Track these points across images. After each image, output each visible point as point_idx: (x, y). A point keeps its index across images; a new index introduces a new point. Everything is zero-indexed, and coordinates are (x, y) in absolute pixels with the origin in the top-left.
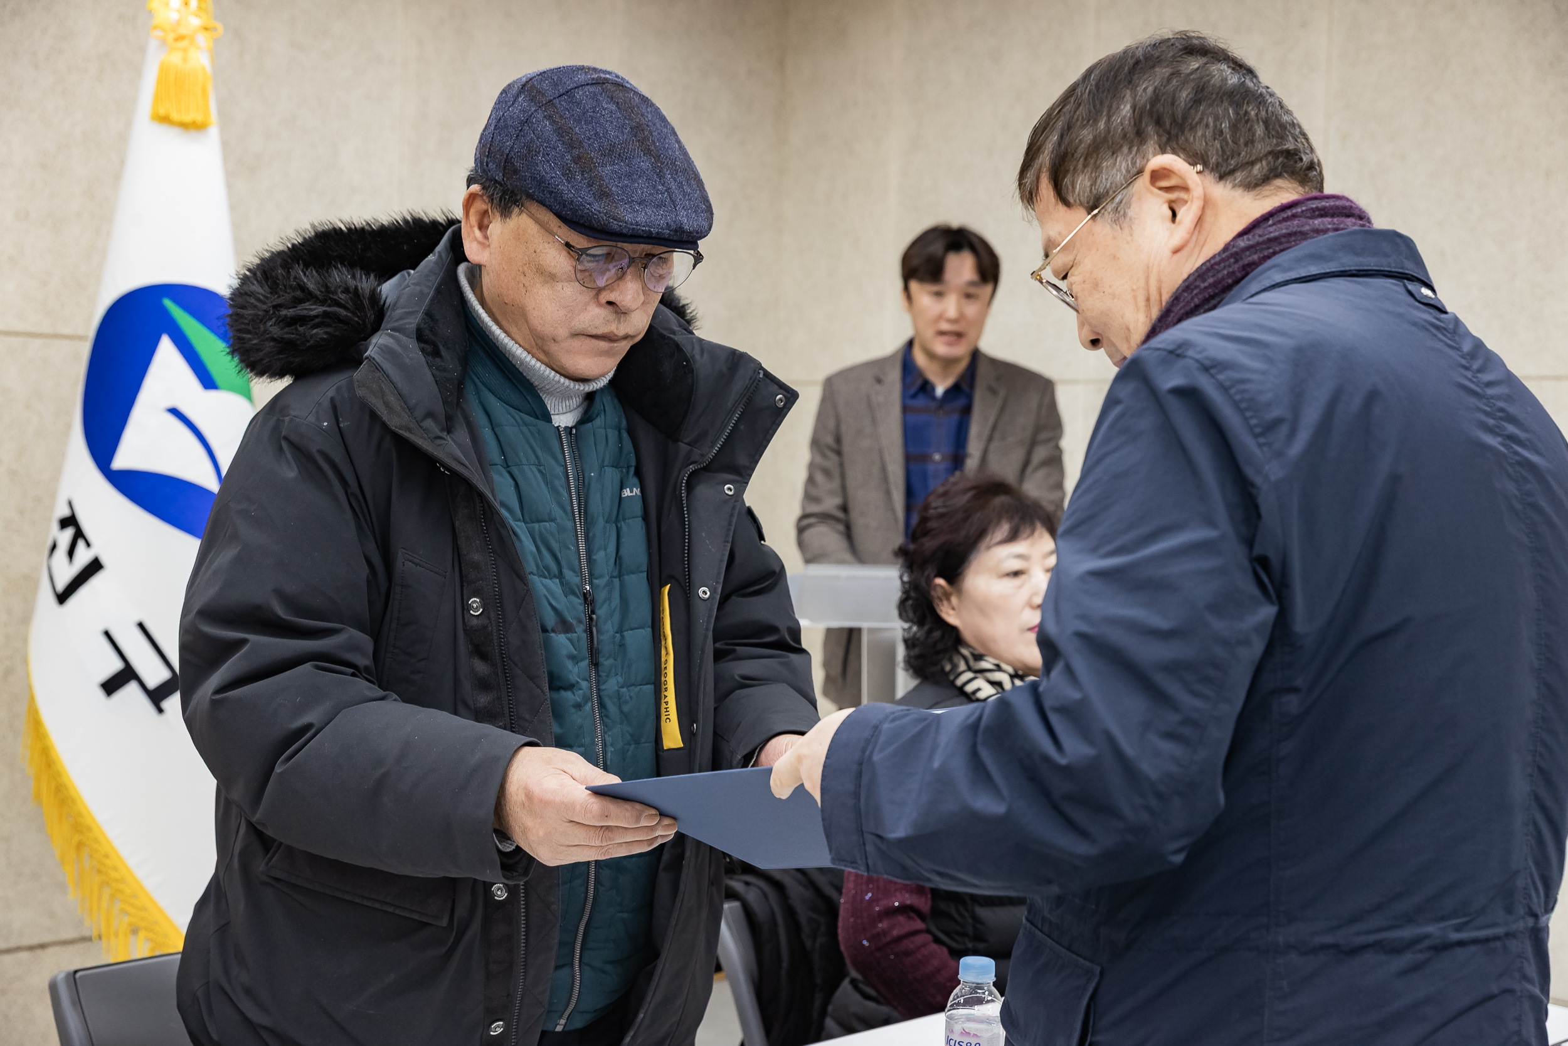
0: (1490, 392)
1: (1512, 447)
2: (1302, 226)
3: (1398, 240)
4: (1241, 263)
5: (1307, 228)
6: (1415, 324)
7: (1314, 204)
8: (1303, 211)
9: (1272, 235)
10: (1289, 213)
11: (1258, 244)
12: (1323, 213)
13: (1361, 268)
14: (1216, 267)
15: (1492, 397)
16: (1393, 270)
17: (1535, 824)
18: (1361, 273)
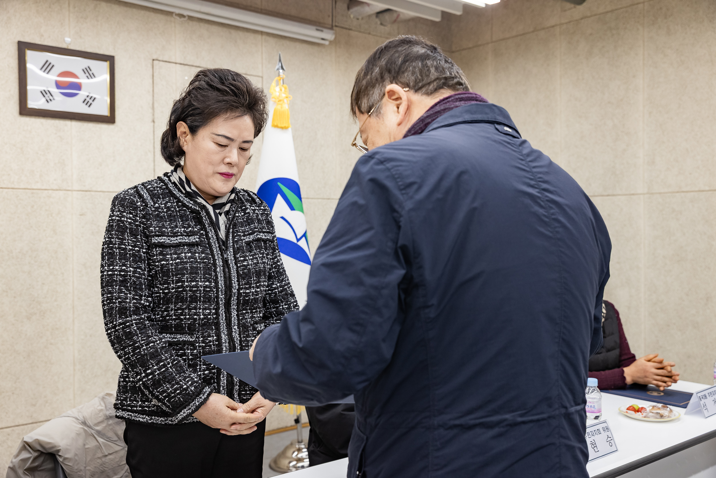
0: (535, 170)
1: (544, 194)
2: (451, 105)
3: (494, 108)
5: (453, 106)
6: (495, 141)
7: (457, 97)
8: (452, 100)
9: (437, 110)
10: (446, 101)
11: (431, 114)
12: (461, 99)
13: (473, 119)
14: (415, 126)
15: (536, 172)
16: (490, 120)
17: (562, 365)
18: (473, 122)
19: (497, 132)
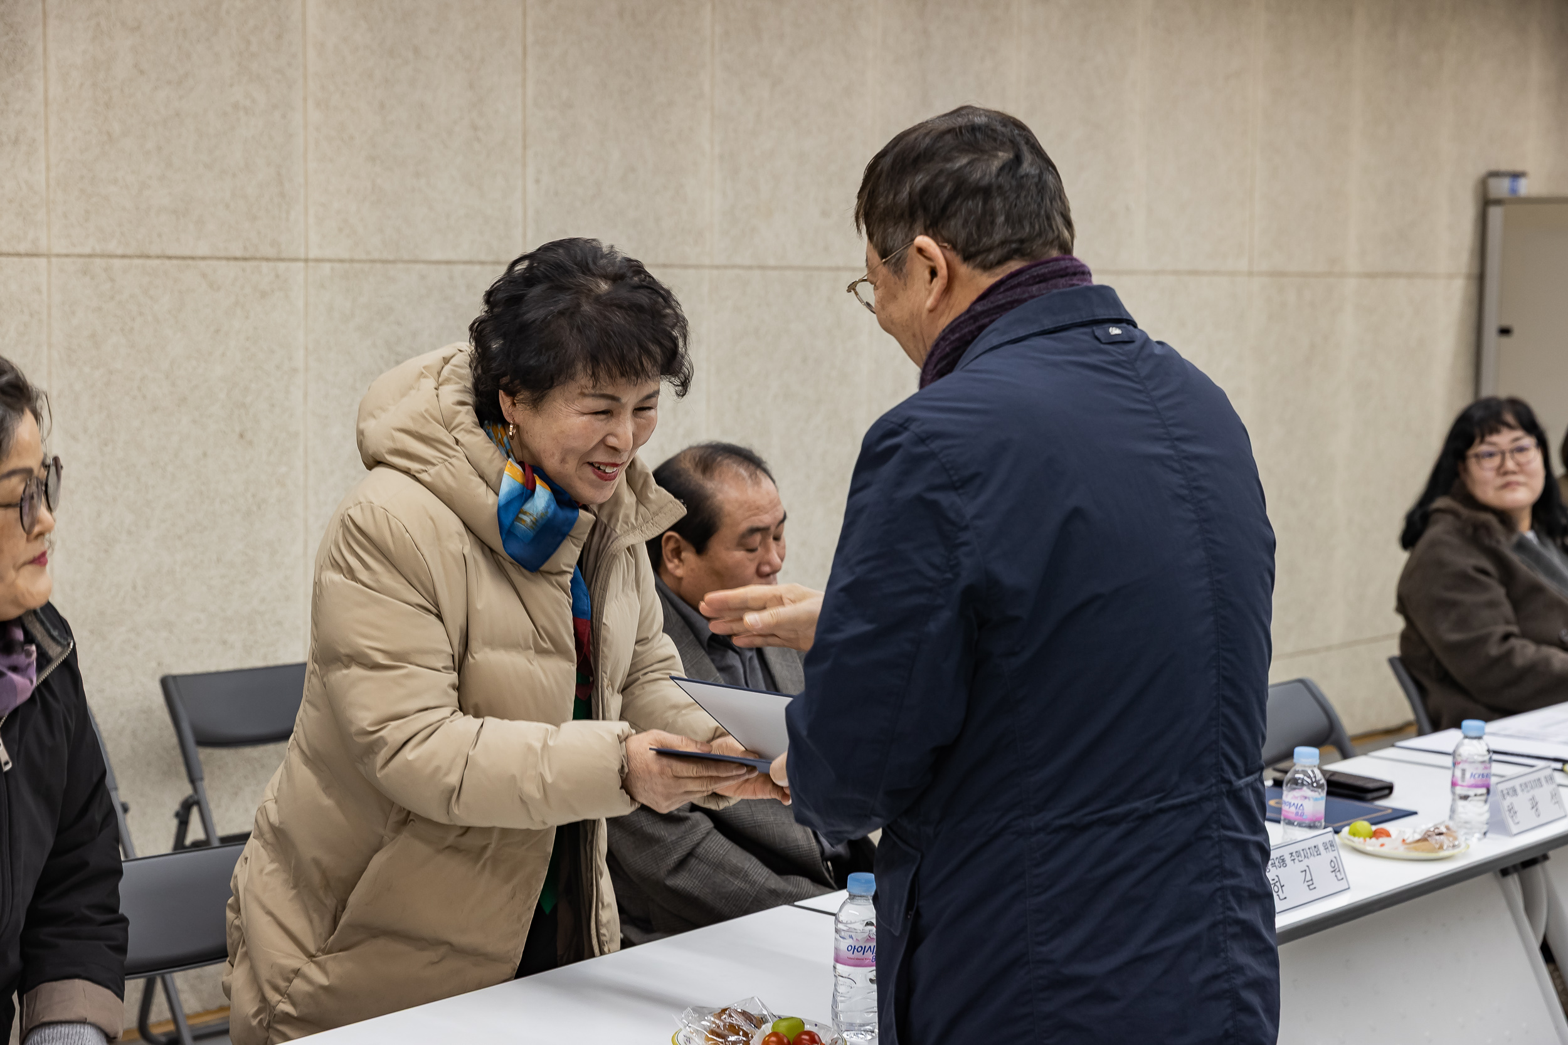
3: (1091, 293)
4: (978, 324)
5: (1026, 295)
6: (1094, 367)
8: (1026, 280)
12: (1042, 279)
14: (961, 325)
18: (1057, 329)
19: (1096, 343)
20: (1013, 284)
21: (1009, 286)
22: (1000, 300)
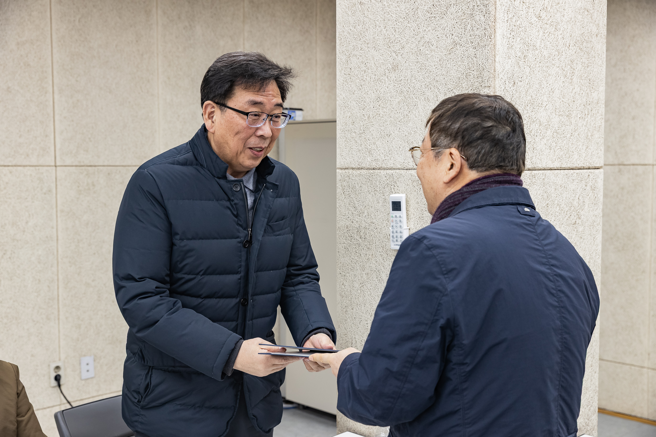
20: (484, 182)
21: (482, 182)
22: (476, 188)
